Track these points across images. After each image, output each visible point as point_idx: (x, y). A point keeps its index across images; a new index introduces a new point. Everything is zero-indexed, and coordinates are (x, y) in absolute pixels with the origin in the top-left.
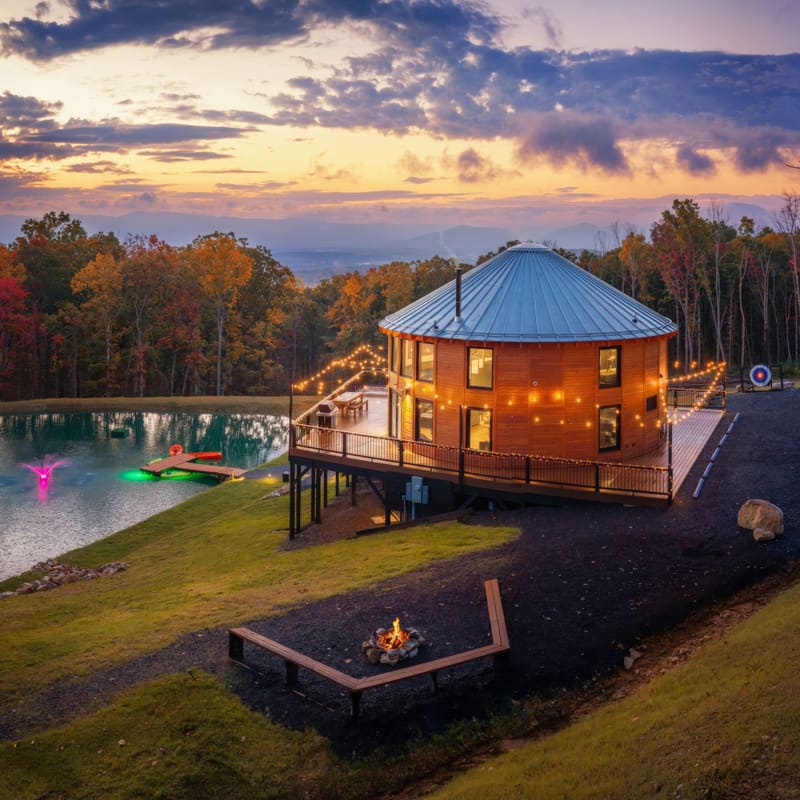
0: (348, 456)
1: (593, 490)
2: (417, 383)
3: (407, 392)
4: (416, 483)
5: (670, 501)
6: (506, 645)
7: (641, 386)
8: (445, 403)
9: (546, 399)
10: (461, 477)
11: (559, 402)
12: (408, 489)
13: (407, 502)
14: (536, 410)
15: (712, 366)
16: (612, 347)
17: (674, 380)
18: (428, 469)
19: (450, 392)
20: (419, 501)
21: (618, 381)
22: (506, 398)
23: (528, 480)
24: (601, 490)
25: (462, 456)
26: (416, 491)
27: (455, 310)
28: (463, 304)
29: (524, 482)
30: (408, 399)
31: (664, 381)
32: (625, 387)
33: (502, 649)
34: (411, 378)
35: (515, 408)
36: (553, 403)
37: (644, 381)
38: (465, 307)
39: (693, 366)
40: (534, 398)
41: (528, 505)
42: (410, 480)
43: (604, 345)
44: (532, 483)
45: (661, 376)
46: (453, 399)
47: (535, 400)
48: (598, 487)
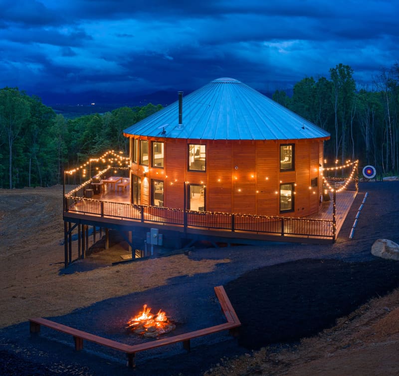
0: (105, 217)
1: (280, 235)
2: (151, 169)
3: (145, 175)
4: (154, 233)
5: (333, 241)
6: (238, 323)
7: (307, 171)
8: (173, 181)
9: (244, 178)
10: (185, 228)
11: (254, 180)
12: (148, 236)
13: (147, 244)
14: (237, 185)
15: (349, 163)
16: (289, 145)
17: (328, 169)
18: (162, 224)
19: (175, 174)
20: (156, 244)
21: (292, 167)
22: (215, 178)
23: (233, 229)
24: (285, 235)
25: (186, 215)
26: (154, 237)
27: (178, 119)
28: (183, 116)
29: (231, 231)
30: (146, 180)
31: (321, 169)
32: (297, 171)
33: (236, 325)
34: (147, 166)
35: (222, 184)
36: (249, 181)
37: (309, 168)
38: (185, 117)
39: (336, 163)
40: (235, 178)
41: (233, 245)
42: (149, 231)
43: (283, 143)
44: (236, 231)
45: (320, 166)
46: (178, 179)
47: (236, 178)
48: (283, 233)
